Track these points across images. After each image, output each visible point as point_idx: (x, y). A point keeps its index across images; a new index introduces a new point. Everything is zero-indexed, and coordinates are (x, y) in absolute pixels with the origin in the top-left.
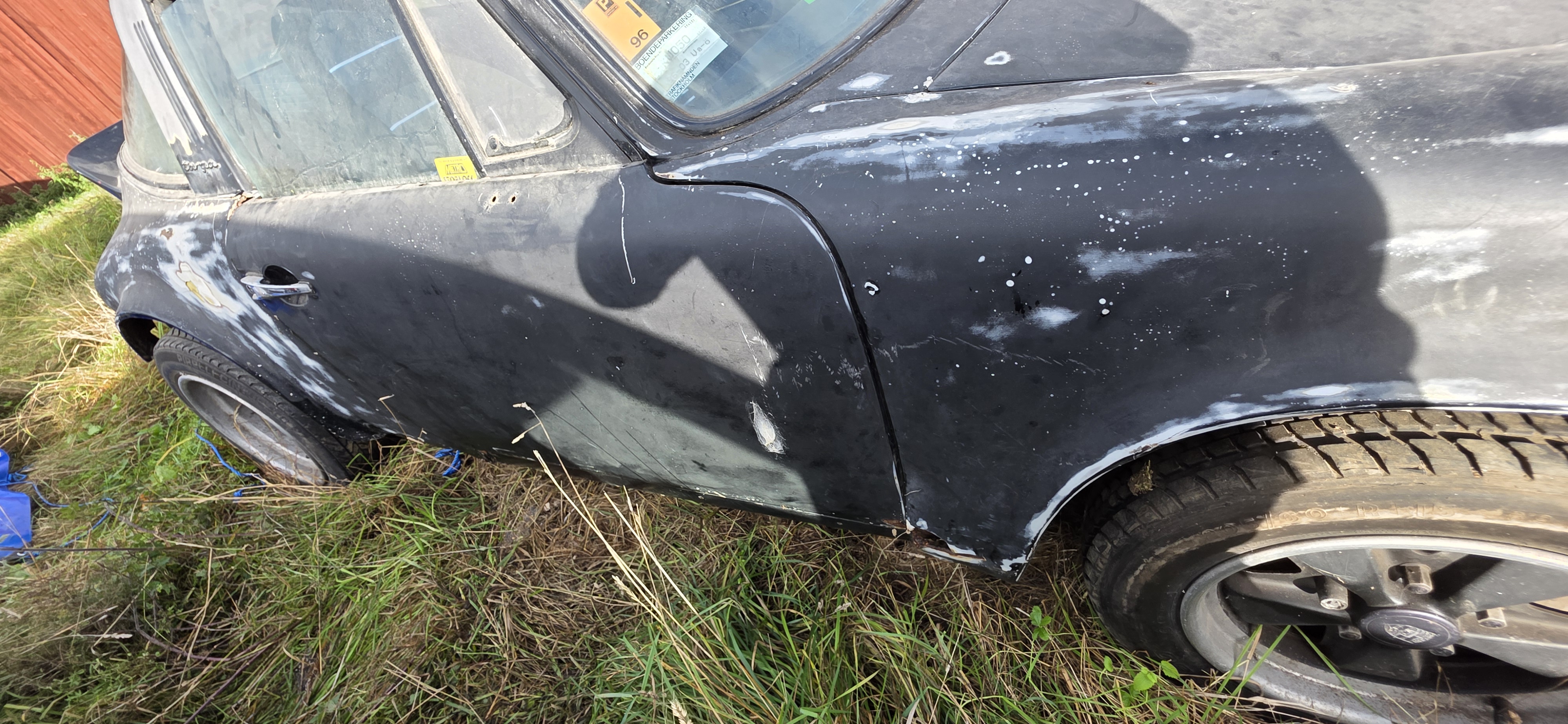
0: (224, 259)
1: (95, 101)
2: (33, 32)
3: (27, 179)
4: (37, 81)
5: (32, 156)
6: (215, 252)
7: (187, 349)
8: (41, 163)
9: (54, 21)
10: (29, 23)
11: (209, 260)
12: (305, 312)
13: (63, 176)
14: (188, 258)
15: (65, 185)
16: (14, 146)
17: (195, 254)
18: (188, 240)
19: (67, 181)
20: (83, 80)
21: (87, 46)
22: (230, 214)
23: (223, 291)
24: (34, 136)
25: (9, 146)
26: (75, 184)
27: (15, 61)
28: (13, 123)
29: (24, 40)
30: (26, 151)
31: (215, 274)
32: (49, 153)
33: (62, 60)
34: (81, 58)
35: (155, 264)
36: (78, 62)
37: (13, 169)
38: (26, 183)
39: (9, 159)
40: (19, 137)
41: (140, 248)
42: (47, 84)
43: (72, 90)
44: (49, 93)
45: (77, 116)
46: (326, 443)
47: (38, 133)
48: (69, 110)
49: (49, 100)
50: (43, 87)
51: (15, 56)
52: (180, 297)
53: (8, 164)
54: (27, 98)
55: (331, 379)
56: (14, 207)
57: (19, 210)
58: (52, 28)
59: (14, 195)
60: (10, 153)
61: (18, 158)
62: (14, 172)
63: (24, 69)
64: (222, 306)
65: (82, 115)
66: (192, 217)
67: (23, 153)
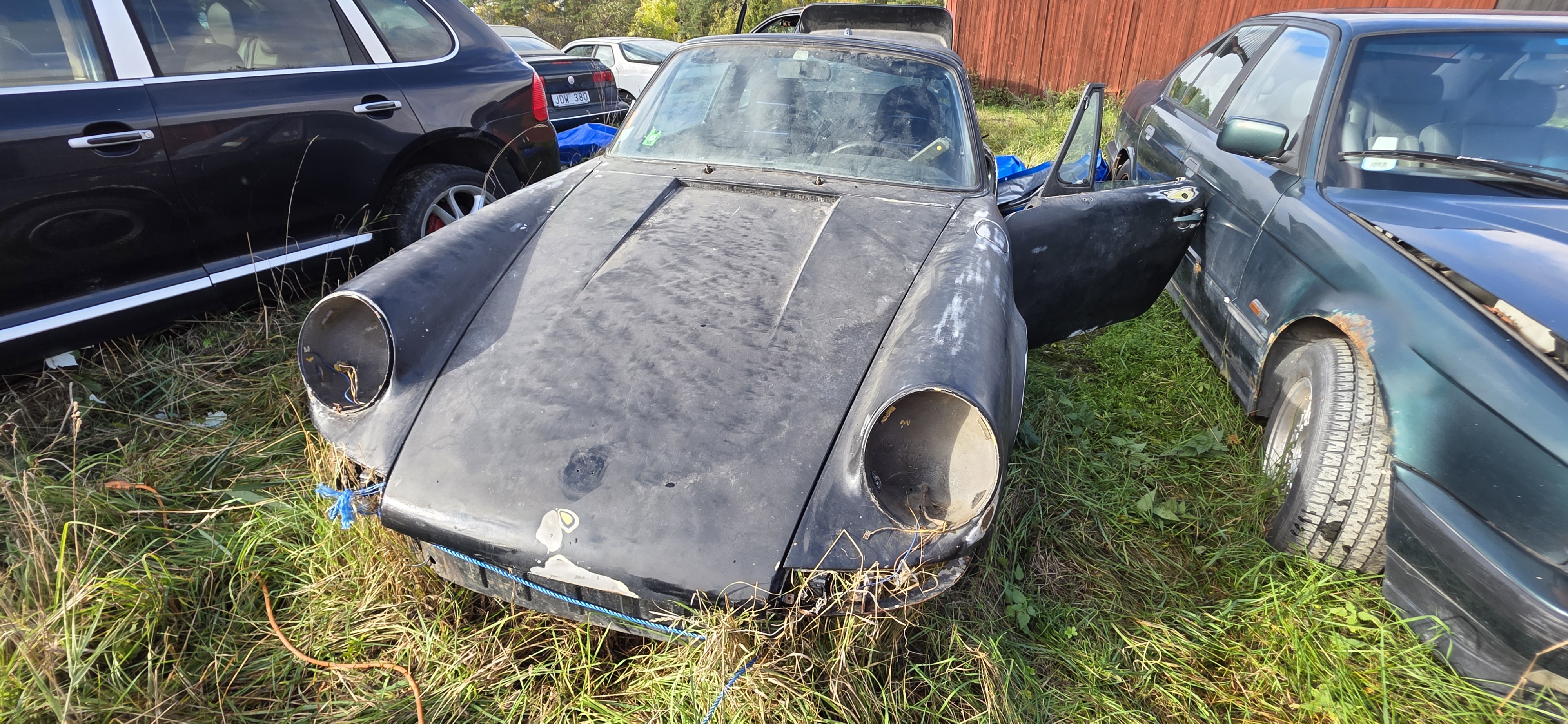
4: (1106, 43)
5: (1059, 81)
10: (1139, 8)
20: (1128, 53)
21: (1153, 35)
27: (1109, 28)
32: (1067, 82)
33: (1131, 36)
34: (1140, 41)
36: (1137, 42)
42: (1108, 47)
44: (1104, 52)
45: (1101, 71)
49: (1100, 55)
50: (1105, 47)
51: (1112, 24)
60: (1052, 74)
61: (1052, 78)
63: (1108, 32)
65: (1104, 72)
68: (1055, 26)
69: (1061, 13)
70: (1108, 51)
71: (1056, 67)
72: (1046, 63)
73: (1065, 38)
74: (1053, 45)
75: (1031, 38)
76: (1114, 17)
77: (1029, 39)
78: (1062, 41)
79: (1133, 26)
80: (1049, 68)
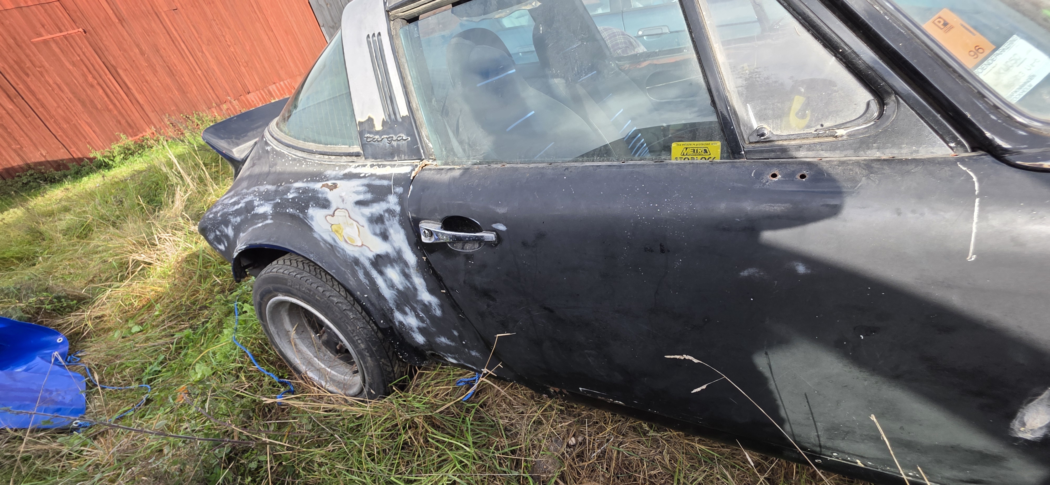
0: (398, 209)
1: (137, 114)
2: (113, 71)
3: (80, 156)
4: (106, 99)
5: (89, 143)
6: (388, 202)
7: (299, 276)
8: (93, 148)
9: (128, 67)
10: (113, 66)
11: (377, 209)
12: (468, 257)
13: (105, 157)
14: (350, 205)
15: (104, 162)
16: (80, 136)
17: (360, 203)
18: (358, 193)
19: (106, 160)
20: (134, 101)
21: (143, 83)
22: (413, 174)
23: (375, 234)
24: (94, 131)
25: (77, 135)
26: (111, 162)
27: (98, 87)
28: (84, 123)
29: (106, 75)
30: (86, 139)
31: (377, 220)
32: (99, 141)
33: (125, 89)
34: (136, 89)
35: (304, 209)
37: (74, 149)
38: (79, 159)
39: (75, 144)
40: (85, 131)
41: (290, 196)
43: (125, 106)
44: (111, 106)
45: (123, 122)
46: (383, 363)
47: (97, 130)
48: (120, 118)
49: (110, 111)
50: (109, 103)
51: (99, 84)
52: (316, 235)
53: (72, 146)
54: (97, 109)
55: (438, 313)
56: (67, 172)
57: (71, 175)
58: (126, 70)
59: (70, 165)
60: (76, 140)
61: (80, 143)
62: (74, 151)
63: (101, 91)
64: (363, 245)
65: (127, 121)
66: (361, 175)
67: (83, 140)
68: (38, 100)
69: (33, 87)
70: (114, 105)
71: (75, 133)
72: (59, 133)
73: (59, 106)
74: (52, 117)
75: (19, 116)
76: (94, 78)
77: (17, 119)
78: (60, 111)
79: (119, 80)
80: (67, 137)
